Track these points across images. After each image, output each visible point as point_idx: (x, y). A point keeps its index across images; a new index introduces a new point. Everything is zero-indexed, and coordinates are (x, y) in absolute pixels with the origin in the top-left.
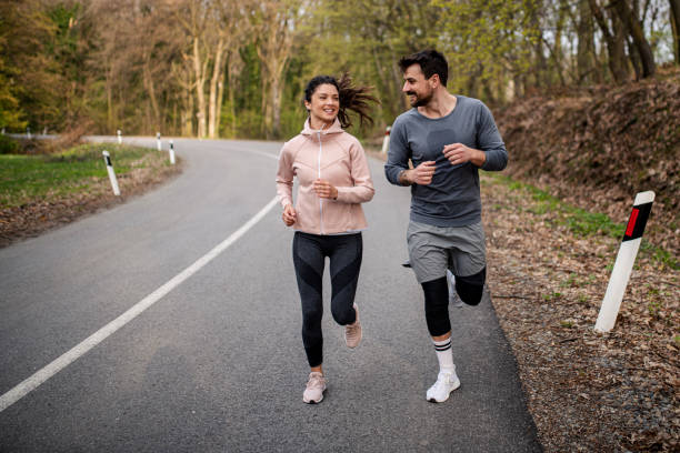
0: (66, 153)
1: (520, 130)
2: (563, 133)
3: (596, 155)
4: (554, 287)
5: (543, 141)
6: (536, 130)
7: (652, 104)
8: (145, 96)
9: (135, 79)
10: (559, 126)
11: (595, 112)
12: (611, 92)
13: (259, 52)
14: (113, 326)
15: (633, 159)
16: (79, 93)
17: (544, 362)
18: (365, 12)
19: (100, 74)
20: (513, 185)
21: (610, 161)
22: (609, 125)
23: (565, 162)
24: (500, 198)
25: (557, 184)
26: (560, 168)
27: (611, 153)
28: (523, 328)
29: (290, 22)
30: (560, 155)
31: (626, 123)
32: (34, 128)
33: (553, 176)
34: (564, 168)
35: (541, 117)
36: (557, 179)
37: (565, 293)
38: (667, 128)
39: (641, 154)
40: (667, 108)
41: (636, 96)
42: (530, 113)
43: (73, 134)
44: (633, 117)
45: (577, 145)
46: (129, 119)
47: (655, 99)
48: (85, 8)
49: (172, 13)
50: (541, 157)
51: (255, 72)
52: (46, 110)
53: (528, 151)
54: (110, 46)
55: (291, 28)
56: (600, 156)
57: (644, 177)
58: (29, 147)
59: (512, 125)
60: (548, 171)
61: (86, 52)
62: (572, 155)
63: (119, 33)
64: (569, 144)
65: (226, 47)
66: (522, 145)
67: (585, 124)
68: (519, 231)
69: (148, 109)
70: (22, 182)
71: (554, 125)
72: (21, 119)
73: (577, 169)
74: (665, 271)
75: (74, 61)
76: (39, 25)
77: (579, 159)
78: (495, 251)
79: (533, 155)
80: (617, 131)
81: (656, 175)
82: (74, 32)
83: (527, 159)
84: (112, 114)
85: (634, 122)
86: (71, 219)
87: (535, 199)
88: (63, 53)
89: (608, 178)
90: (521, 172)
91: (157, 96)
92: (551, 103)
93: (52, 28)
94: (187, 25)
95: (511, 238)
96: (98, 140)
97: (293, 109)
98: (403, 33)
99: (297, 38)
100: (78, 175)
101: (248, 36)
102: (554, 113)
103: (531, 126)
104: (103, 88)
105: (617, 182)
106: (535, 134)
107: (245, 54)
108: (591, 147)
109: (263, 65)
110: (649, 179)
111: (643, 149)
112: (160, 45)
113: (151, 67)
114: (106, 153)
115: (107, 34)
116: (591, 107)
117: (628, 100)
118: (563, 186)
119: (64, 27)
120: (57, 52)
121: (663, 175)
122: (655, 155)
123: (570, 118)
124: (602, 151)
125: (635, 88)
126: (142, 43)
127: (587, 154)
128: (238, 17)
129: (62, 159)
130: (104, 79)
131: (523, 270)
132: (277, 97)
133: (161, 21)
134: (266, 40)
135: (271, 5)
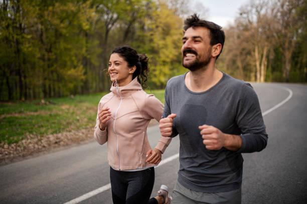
8: (238, 68)
9: (234, 62)
13: (281, 50)
29: (295, 36)
49: (248, 38)
55: (295, 39)
65: (268, 48)
69: (239, 73)
91: (242, 68)
94: (253, 41)
97: (295, 70)
99: (297, 43)
101: (277, 43)
107: (276, 50)
109: (283, 54)
112: (243, 49)
113: (240, 57)
126: (237, 49)
128: (273, 37)
130: (224, 62)
132: (288, 67)
133: (244, 41)
134: (284, 44)
135: (287, 31)
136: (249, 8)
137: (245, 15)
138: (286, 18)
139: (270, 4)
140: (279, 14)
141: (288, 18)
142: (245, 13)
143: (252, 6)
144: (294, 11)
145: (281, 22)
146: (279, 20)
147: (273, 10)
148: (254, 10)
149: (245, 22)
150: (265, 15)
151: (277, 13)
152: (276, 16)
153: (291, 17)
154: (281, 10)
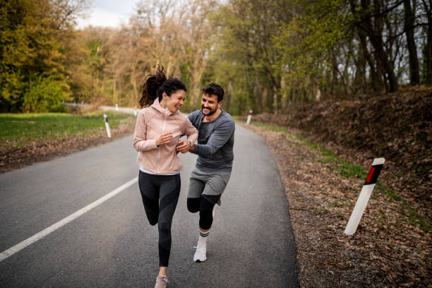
0: (90, 114)
1: (320, 116)
2: (343, 119)
3: (359, 133)
4: (325, 205)
5: (332, 123)
6: (329, 117)
7: (393, 107)
8: (132, 88)
9: (127, 79)
10: (341, 116)
11: (362, 110)
12: (371, 99)
13: (189, 68)
14: (89, 207)
15: (380, 136)
16: (100, 85)
18: (243, 50)
19: (111, 76)
20: (313, 146)
21: (368, 136)
22: (369, 117)
23: (343, 135)
24: (304, 153)
25: (337, 147)
26: (340, 138)
27: (368, 132)
29: (207, 53)
30: (340, 132)
31: (378, 116)
32: (77, 101)
33: (335, 142)
34: (342, 139)
35: (332, 110)
36: (337, 144)
37: (331, 209)
38: (401, 121)
39: (385, 134)
40: (401, 110)
41: (385, 102)
42: (326, 108)
43: (97, 104)
44: (382, 114)
45: (350, 127)
46: (123, 99)
47: (395, 104)
48: (105, 42)
49: (147, 47)
50: (330, 132)
51: (187, 78)
52: (84, 93)
53: (323, 128)
54: (116, 62)
55: (206, 57)
56: (362, 133)
57: (385, 147)
58: (74, 110)
59: (316, 114)
60: (334, 139)
61: (104, 64)
62: (347, 132)
63: (120, 56)
64: (346, 126)
65: (173, 65)
66: (321, 124)
67: (355, 115)
69: (132, 95)
71: (338, 115)
72: (71, 96)
73: (349, 140)
75: (98, 68)
76: (83, 50)
77: (350, 134)
78: (296, 182)
79: (326, 130)
80: (373, 120)
81: (392, 146)
82: (99, 54)
83: (322, 132)
84: (115, 96)
85: (382, 116)
87: (324, 155)
88: (94, 64)
89: (365, 145)
90: (319, 139)
91: (137, 88)
92: (338, 103)
93: (88, 52)
94: (154, 53)
95: (306, 176)
96: (106, 108)
98: (262, 62)
99: (209, 62)
100: (94, 126)
101: (184, 60)
102: (339, 109)
103: (326, 115)
104: (111, 83)
105: (370, 148)
106: (328, 119)
107: (182, 68)
108: (358, 128)
109: (191, 75)
110: (388, 148)
111: (386, 132)
112: (140, 62)
113: (135, 73)
114: (105, 116)
115: (115, 56)
116: (359, 107)
117: (380, 104)
118: (340, 149)
119: (94, 52)
120: (91, 63)
121: (396, 147)
122: (392, 135)
123: (347, 112)
124: (363, 131)
125: (385, 98)
126: (132, 61)
127: (354, 132)
128: (180, 50)
129: (88, 117)
130: (112, 78)
131: (310, 194)
132: (197, 92)
133: (142, 50)
134: (193, 62)
135: (197, 45)
136: (151, 6)
137: (144, 15)
138: (197, 28)
139: (178, 5)
140: (189, 21)
141: (199, 29)
142: (144, 12)
143: (154, 4)
144: (206, 21)
145: (191, 32)
146: (189, 28)
147: (181, 14)
148: (157, 10)
149: (145, 24)
150: (171, 19)
151: (186, 18)
152: (184, 23)
153: (203, 27)
154: (191, 16)
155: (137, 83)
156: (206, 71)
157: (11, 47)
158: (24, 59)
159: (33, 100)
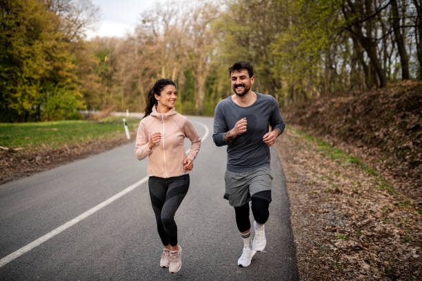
0: (105, 120)
1: (318, 113)
2: (338, 114)
3: (352, 125)
4: (315, 179)
5: (328, 118)
6: (325, 113)
7: (381, 101)
8: (139, 94)
9: (134, 86)
10: (336, 111)
11: (354, 105)
12: (363, 95)
13: (193, 73)
15: (369, 127)
16: (109, 92)
17: (301, 204)
18: (244, 54)
19: (119, 83)
20: (310, 139)
21: (358, 128)
22: (360, 111)
23: (338, 128)
24: (302, 144)
25: (333, 139)
26: (335, 131)
27: (360, 124)
28: (296, 193)
29: (209, 58)
30: (336, 125)
31: (367, 110)
32: (89, 108)
33: (331, 135)
34: (337, 132)
35: (328, 106)
36: (333, 137)
37: (318, 181)
38: (386, 113)
39: (373, 125)
40: (387, 103)
41: (374, 97)
42: (323, 105)
43: (107, 111)
44: (371, 107)
45: (344, 121)
46: (131, 105)
47: (382, 98)
48: (112, 52)
49: (152, 54)
50: (327, 126)
51: (191, 82)
52: (94, 100)
53: (320, 123)
54: (123, 70)
55: (209, 61)
56: (354, 126)
57: (373, 136)
58: (87, 117)
59: (314, 111)
60: (330, 133)
61: (112, 72)
62: (341, 125)
63: (128, 64)
64: (340, 120)
65: (178, 70)
66: (318, 121)
67: (349, 110)
68: (306, 158)
69: (140, 101)
70: (87, 132)
71: (334, 111)
72: (84, 104)
73: (343, 132)
74: (369, 176)
75: (107, 77)
76: (92, 60)
77: (345, 127)
78: (293, 165)
79: (323, 125)
80: (364, 113)
81: (379, 135)
82: (107, 63)
83: (320, 127)
84: (123, 103)
85: (371, 110)
86: (111, 148)
87: (319, 145)
88: (102, 73)
89: (357, 136)
90: (317, 133)
91: (145, 94)
92: (333, 100)
93: (98, 62)
94: (159, 60)
95: (301, 161)
96: (118, 115)
97: (209, 101)
98: (262, 65)
99: (212, 66)
100: (111, 130)
101: (188, 65)
102: (334, 105)
103: (323, 111)
104: (119, 90)
105: (360, 138)
106: (325, 115)
107: (187, 74)
108: (351, 121)
109: (195, 79)
110: (375, 137)
111: (374, 123)
112: (146, 69)
113: (142, 80)
114: (124, 120)
115: (122, 65)
116: (352, 102)
117: (370, 99)
118: (336, 140)
119: (103, 61)
120: (99, 72)
121: (381, 135)
122: (379, 125)
123: (342, 107)
124: (355, 123)
125: (375, 93)
126: (138, 68)
127: (348, 126)
128: (184, 56)
129: (103, 123)
130: (120, 85)
132: (201, 95)
133: (147, 58)
134: (197, 67)
135: (200, 50)
136: (155, 15)
137: (148, 24)
138: (199, 34)
139: (181, 14)
140: (191, 28)
141: (202, 34)
142: (149, 21)
143: (158, 14)
144: (208, 26)
145: (193, 37)
146: (191, 35)
147: (184, 21)
148: (161, 19)
149: (149, 33)
150: (174, 27)
151: (188, 26)
152: (187, 30)
153: (205, 32)
154: (193, 22)
155: (144, 89)
156: (209, 75)
157: (30, 62)
158: (41, 71)
159: (51, 109)
